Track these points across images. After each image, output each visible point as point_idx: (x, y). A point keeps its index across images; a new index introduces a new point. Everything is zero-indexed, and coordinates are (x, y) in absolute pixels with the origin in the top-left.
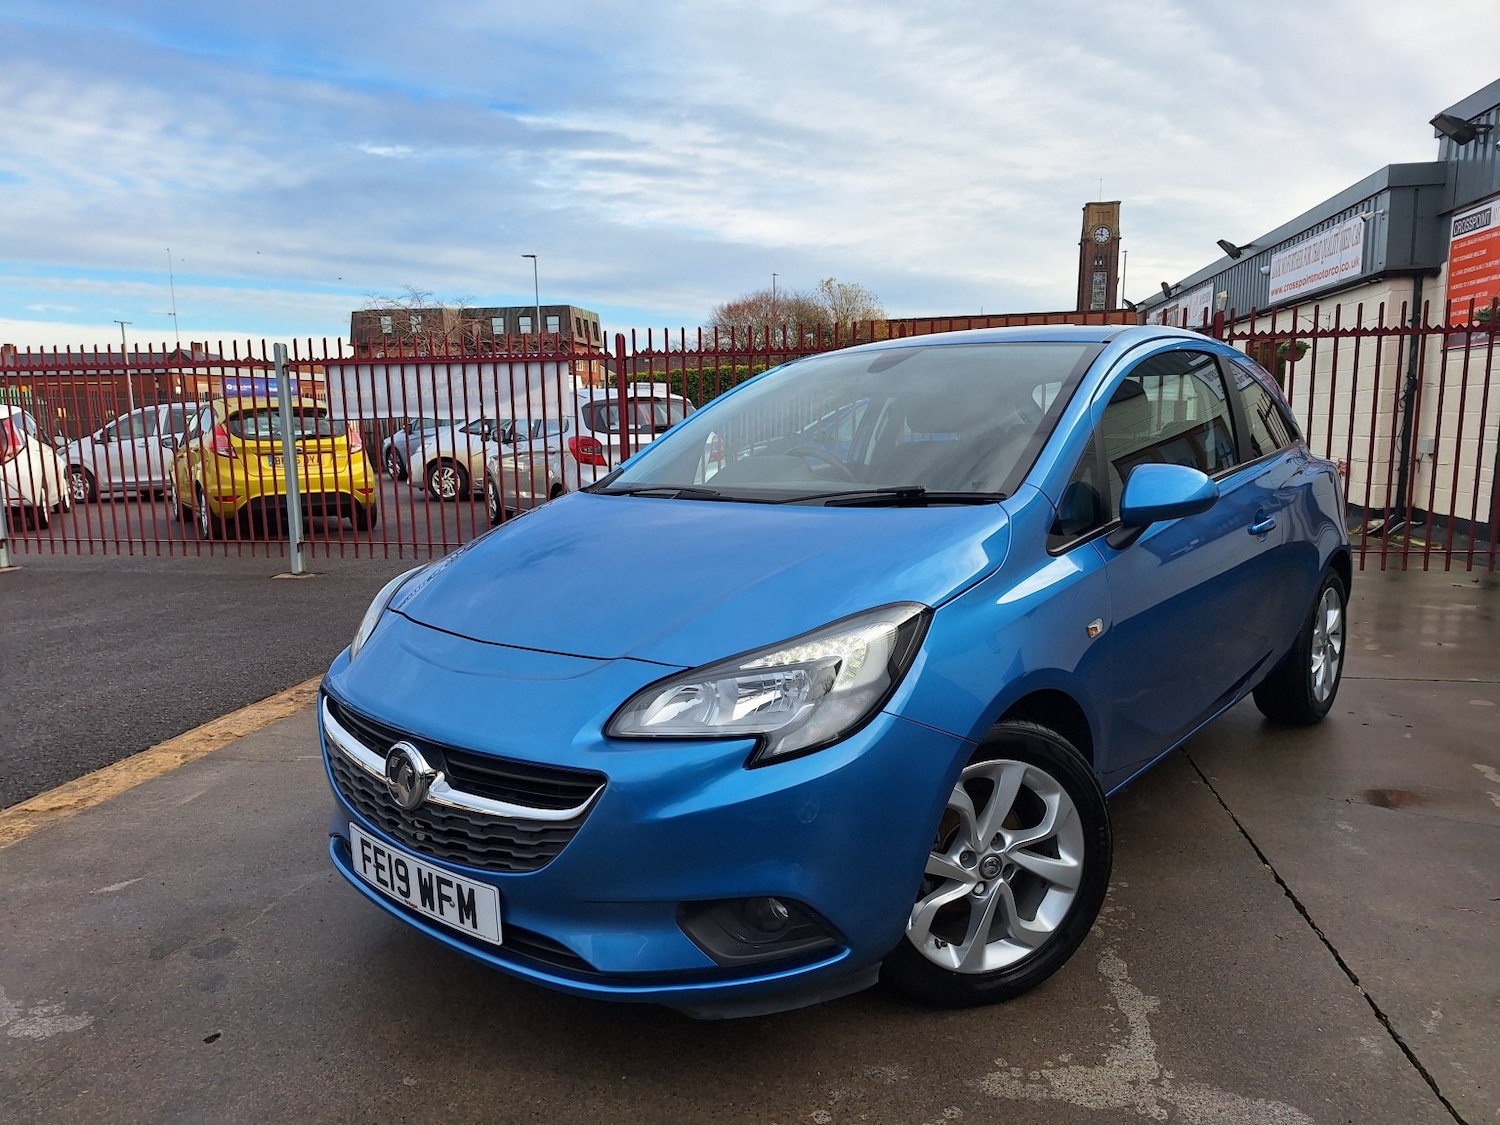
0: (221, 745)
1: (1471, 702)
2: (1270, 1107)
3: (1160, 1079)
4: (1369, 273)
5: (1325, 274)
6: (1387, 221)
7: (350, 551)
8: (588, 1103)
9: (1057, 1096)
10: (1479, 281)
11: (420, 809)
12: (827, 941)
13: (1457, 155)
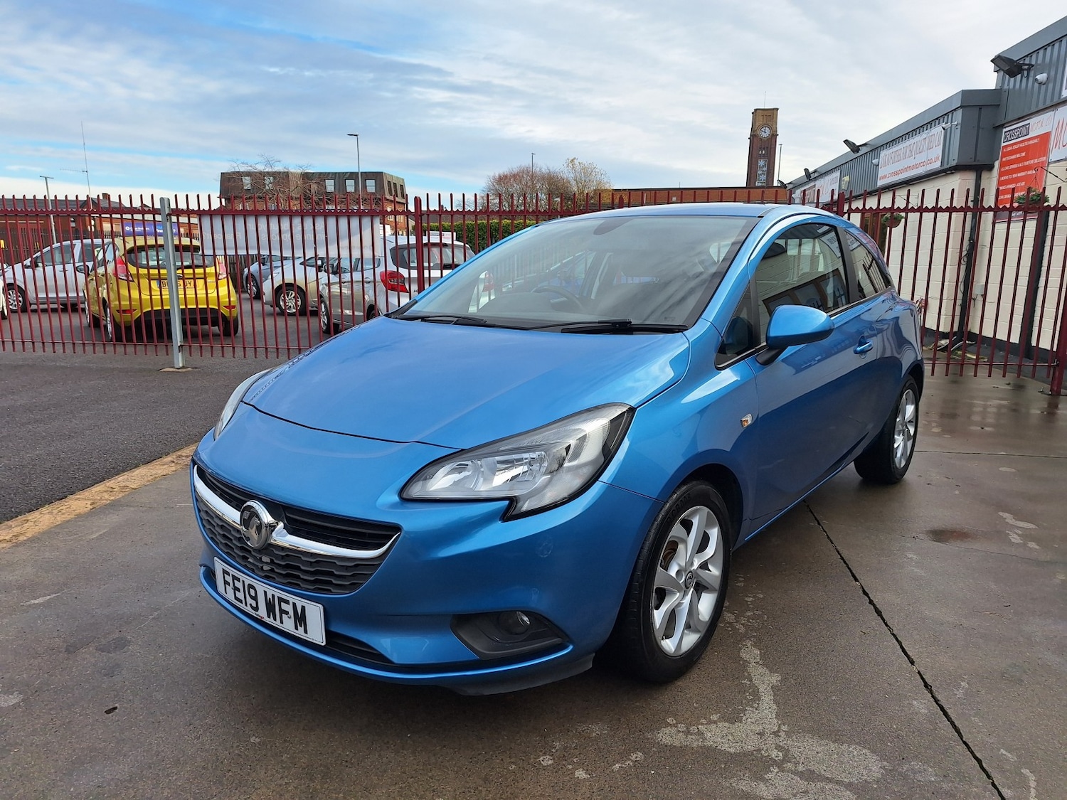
0: (120, 496)
1: (1000, 469)
2: (851, 749)
3: (778, 731)
4: (946, 166)
5: (916, 166)
6: (959, 130)
7: (218, 352)
8: (382, 753)
9: (708, 744)
10: (1019, 175)
11: (266, 548)
12: (557, 640)
13: (1008, 85)
